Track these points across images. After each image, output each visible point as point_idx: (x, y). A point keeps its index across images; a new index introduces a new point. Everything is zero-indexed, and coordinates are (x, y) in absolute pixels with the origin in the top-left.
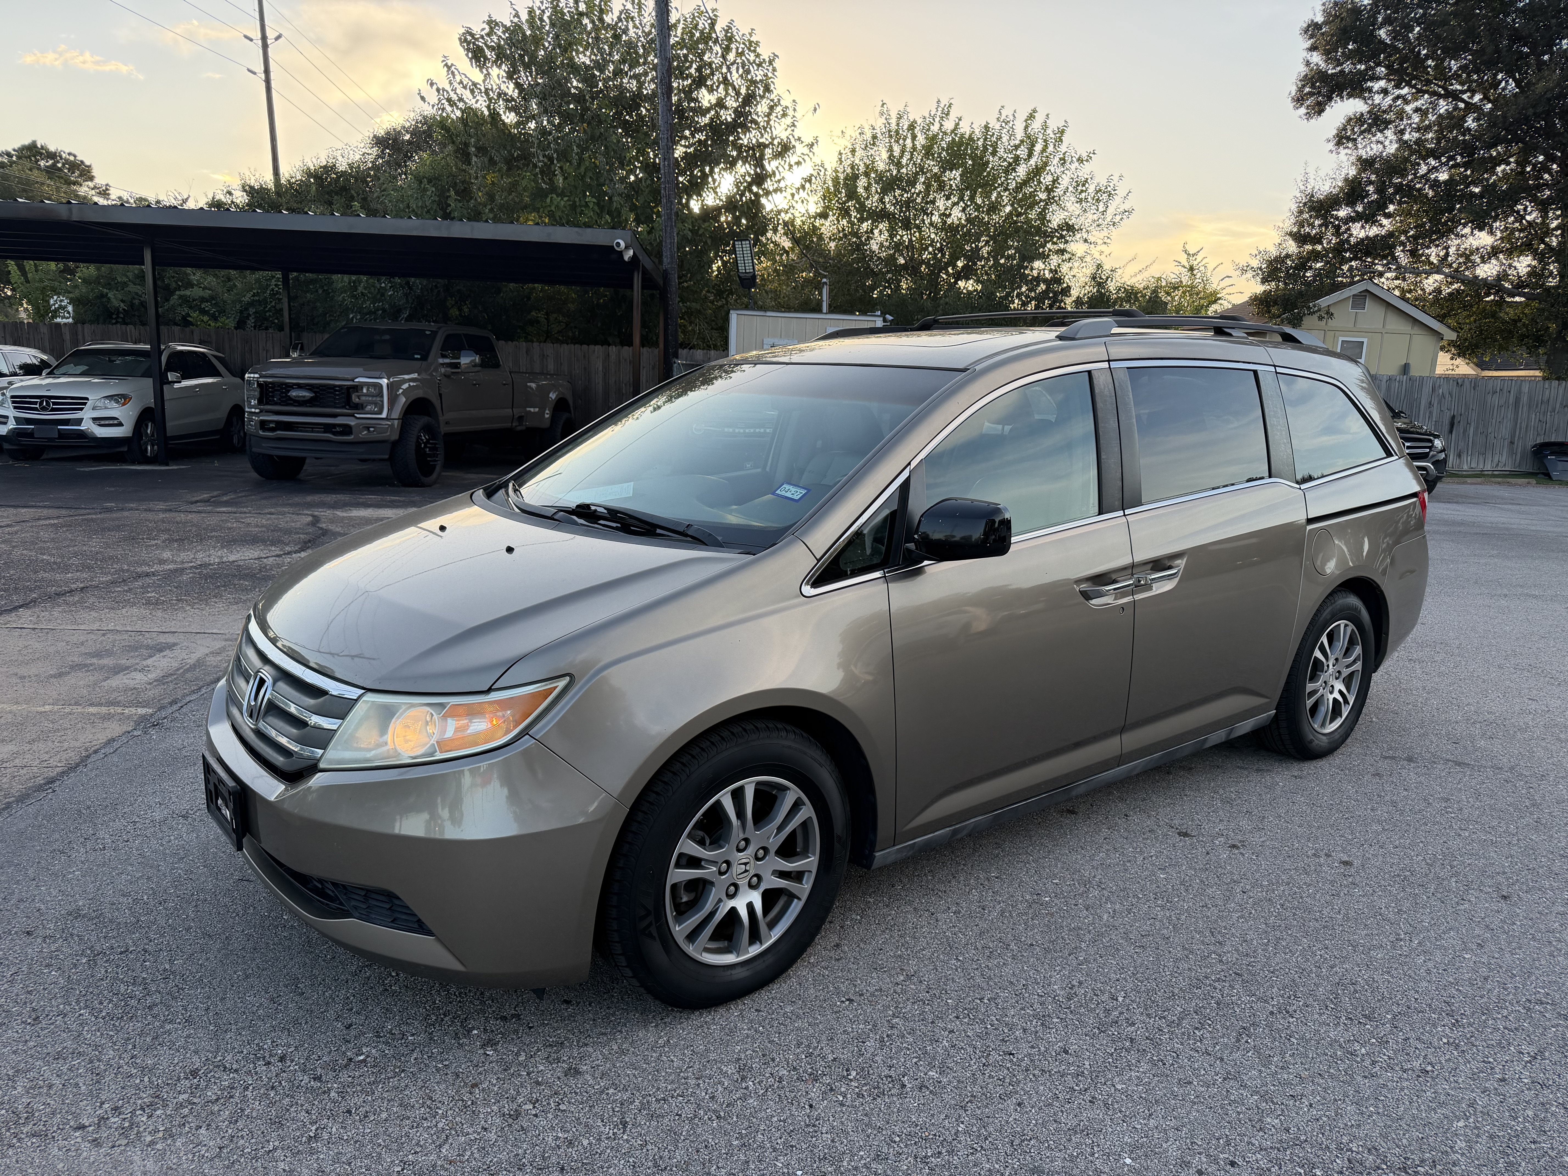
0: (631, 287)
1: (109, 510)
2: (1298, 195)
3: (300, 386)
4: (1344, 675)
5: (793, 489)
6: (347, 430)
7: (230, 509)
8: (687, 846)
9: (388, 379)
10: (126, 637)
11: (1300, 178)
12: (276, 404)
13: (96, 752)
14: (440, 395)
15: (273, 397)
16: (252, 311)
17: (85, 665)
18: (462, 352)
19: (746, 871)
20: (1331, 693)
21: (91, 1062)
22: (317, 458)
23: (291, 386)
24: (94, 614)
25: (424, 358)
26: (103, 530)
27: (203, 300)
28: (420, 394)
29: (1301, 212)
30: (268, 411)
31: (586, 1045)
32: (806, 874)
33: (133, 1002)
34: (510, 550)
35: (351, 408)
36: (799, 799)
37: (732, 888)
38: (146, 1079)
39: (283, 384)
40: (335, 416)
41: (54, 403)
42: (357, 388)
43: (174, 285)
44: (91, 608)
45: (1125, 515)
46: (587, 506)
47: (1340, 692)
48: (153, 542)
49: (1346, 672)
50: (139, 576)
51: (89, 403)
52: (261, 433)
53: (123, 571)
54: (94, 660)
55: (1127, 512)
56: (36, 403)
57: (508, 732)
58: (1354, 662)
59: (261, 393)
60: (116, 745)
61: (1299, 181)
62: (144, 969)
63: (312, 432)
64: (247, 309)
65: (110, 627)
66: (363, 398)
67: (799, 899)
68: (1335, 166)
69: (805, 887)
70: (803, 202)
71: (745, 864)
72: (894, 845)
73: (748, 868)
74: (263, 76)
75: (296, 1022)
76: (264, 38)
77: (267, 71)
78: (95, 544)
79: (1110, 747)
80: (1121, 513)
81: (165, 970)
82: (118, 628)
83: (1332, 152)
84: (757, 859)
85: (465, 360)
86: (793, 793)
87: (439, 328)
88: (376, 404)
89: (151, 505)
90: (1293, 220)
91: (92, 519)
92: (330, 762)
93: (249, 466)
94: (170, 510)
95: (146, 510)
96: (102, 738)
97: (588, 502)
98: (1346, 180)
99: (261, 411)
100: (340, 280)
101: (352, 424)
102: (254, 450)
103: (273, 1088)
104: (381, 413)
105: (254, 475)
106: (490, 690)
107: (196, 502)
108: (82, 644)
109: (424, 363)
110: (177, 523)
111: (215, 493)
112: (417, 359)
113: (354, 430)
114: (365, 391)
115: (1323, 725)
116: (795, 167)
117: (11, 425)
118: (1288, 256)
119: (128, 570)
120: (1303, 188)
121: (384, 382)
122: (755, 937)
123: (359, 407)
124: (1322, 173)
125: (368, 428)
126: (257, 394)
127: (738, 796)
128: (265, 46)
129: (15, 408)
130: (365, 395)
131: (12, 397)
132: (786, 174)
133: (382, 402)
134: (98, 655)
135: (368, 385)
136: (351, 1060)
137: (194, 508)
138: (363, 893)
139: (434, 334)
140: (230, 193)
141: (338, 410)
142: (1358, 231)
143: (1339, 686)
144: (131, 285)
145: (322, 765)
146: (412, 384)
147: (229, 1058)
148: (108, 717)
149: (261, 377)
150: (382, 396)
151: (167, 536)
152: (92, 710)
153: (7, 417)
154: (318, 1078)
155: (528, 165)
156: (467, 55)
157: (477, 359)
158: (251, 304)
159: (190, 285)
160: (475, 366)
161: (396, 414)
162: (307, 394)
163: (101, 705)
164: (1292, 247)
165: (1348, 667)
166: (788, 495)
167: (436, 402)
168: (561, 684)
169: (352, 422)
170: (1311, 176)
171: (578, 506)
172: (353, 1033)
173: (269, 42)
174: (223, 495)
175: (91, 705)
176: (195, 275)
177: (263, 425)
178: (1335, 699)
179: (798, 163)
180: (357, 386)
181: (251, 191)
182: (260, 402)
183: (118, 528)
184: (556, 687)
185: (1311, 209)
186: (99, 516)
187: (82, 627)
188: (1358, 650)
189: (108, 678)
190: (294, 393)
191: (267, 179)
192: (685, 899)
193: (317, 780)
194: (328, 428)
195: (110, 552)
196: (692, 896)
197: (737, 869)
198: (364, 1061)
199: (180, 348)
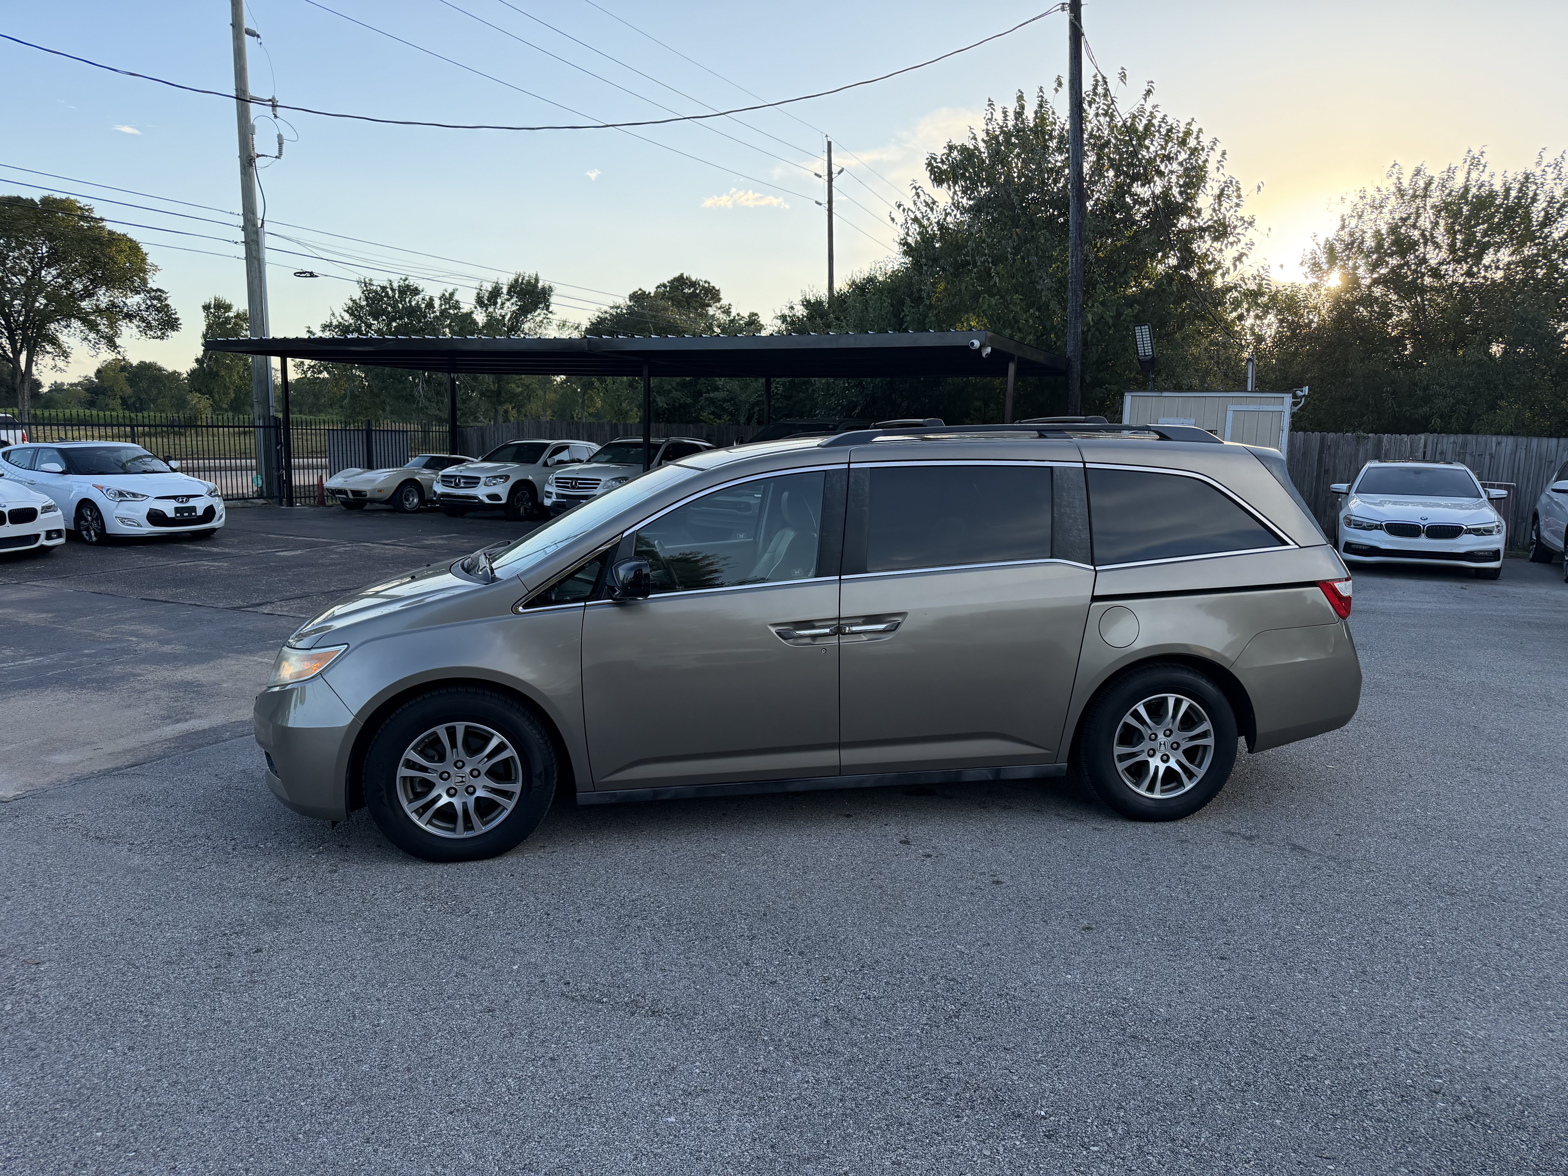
4: (1184, 747)
8: (412, 756)
16: (757, 409)
19: (462, 782)
27: (725, 400)
32: (512, 794)
36: (503, 742)
37: (453, 791)
41: (580, 484)
43: (704, 390)
45: (840, 579)
47: (1179, 763)
49: (1187, 745)
51: (602, 483)
55: (843, 577)
56: (568, 483)
57: (314, 671)
58: (1201, 736)
64: (753, 408)
67: (506, 809)
69: (511, 802)
71: (462, 777)
73: (464, 780)
74: (827, 206)
76: (830, 173)
77: (830, 202)
80: (837, 578)
84: (472, 776)
86: (498, 738)
106: (311, 648)
117: (554, 499)
122: (467, 825)
127: (451, 732)
128: (830, 180)
129: (557, 486)
131: (556, 478)
140: (792, 308)
143: (1177, 756)
144: (674, 392)
153: (551, 493)
156: (930, 178)
158: (756, 404)
159: (716, 389)
165: (1190, 739)
168: (343, 648)
173: (834, 176)
176: (720, 382)
178: (1169, 768)
181: (807, 304)
188: (1203, 726)
191: (821, 292)
192: (419, 790)
196: (425, 790)
197: (455, 779)
199: (686, 441)
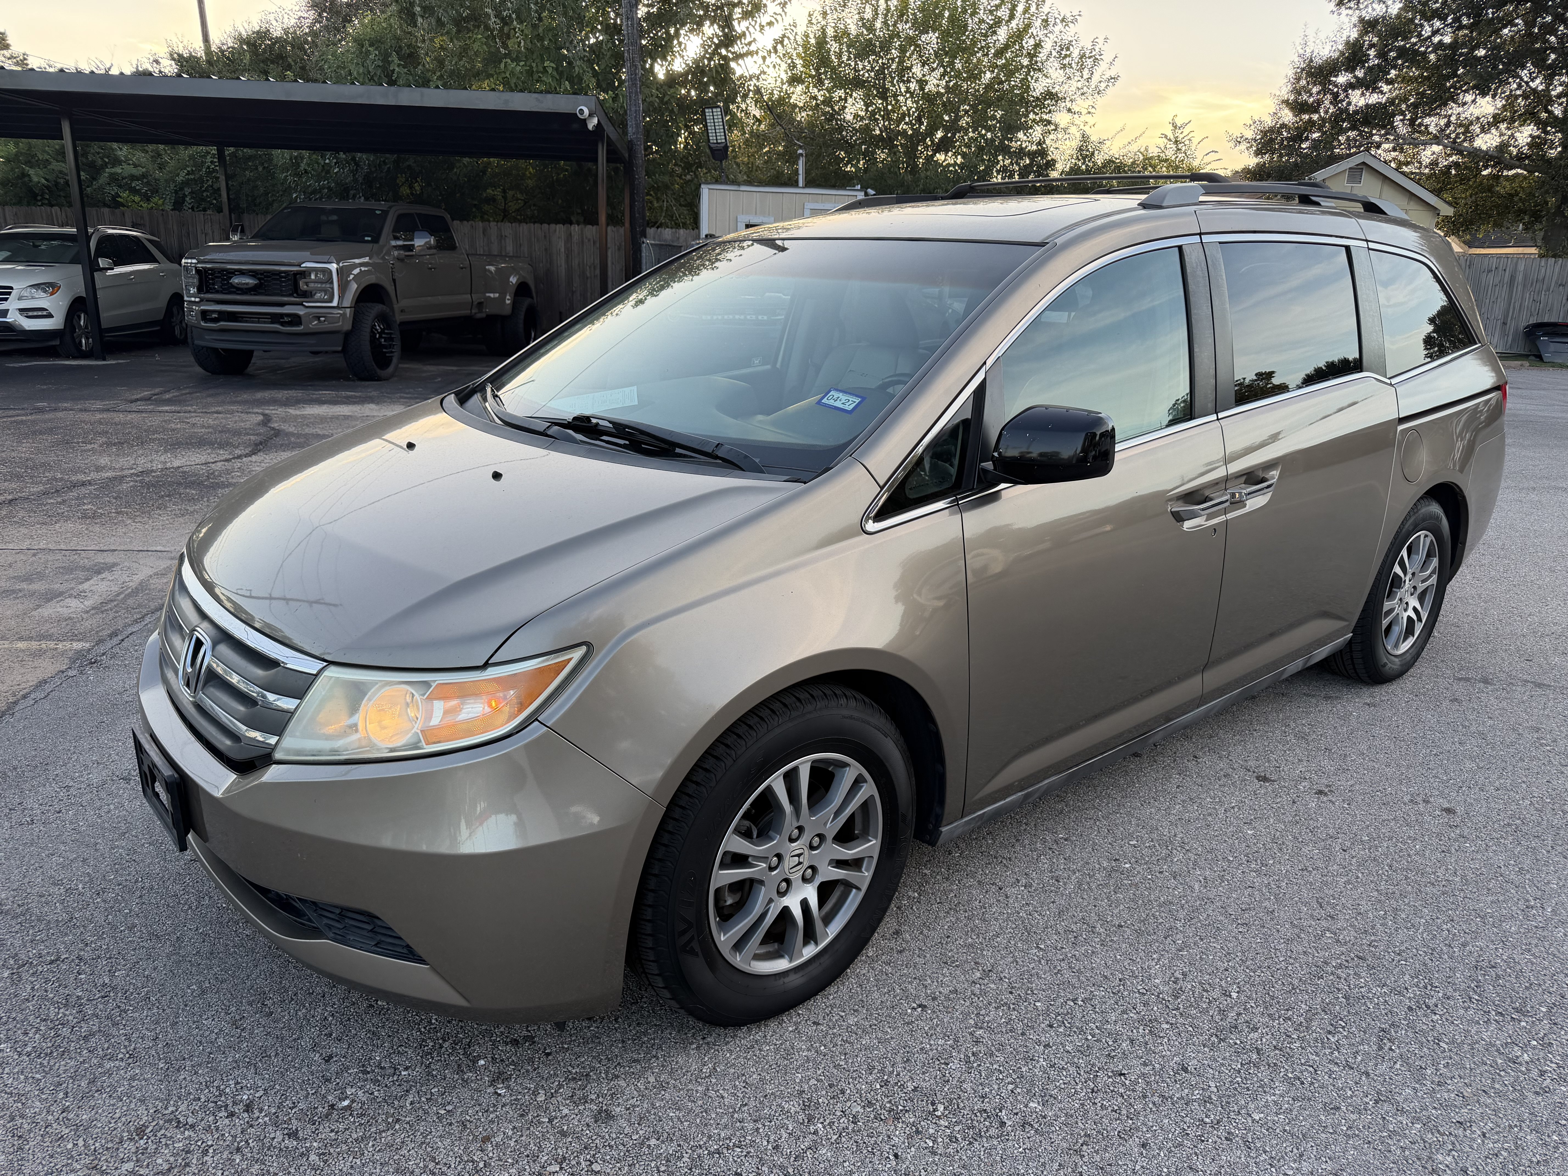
0: (595, 160)
1: (41, 411)
2: (1296, 59)
3: (242, 273)
4: (1419, 591)
5: (843, 397)
6: (296, 320)
7: (173, 408)
8: (733, 843)
9: (338, 264)
10: (59, 556)
11: (1299, 40)
12: (217, 292)
13: (25, 697)
14: (394, 280)
15: (213, 284)
16: (187, 191)
17: (13, 591)
18: (416, 233)
19: (800, 863)
20: (1406, 610)
21: (12, 1119)
22: (265, 351)
23: (233, 273)
24: (23, 530)
25: (375, 240)
26: (34, 433)
27: (133, 178)
28: (372, 279)
29: (1298, 79)
30: (208, 300)
31: (617, 1077)
32: (866, 861)
33: (65, 1031)
34: (497, 476)
35: (299, 296)
36: (860, 775)
37: (784, 884)
38: (81, 1142)
39: (223, 270)
40: (282, 305)
42: (305, 274)
43: (100, 162)
44: (21, 523)
45: (1218, 419)
46: (587, 419)
47: (1415, 609)
48: (89, 447)
49: (1421, 587)
50: (74, 486)
51: (14, 292)
52: (203, 324)
53: (56, 480)
54: (24, 585)
55: (1221, 415)
57: (512, 717)
58: (1430, 576)
59: (200, 280)
60: (48, 688)
61: (1297, 44)
62: (79, 984)
63: (259, 322)
64: (181, 189)
65: (42, 546)
66: (312, 285)
67: (858, 889)
68: (1336, 27)
69: (866, 875)
70: (774, 67)
71: (799, 855)
72: (962, 817)
73: (801, 860)
75: (264, 1055)
78: (24, 449)
79: (1192, 686)
80: (1214, 417)
81: (104, 985)
82: (51, 546)
83: (1333, 12)
84: (812, 848)
85: (420, 242)
86: (854, 769)
87: (390, 207)
88: (325, 291)
89: (87, 404)
90: (1290, 87)
91: (22, 421)
92: (288, 751)
93: (192, 359)
94: (108, 410)
95: (81, 410)
96: (32, 679)
97: (587, 413)
98: (1347, 43)
99: (202, 300)
100: (282, 156)
101: (301, 313)
102: (196, 342)
103: (238, 1149)
104: (331, 301)
105: (199, 369)
106: (486, 665)
107: (137, 400)
108: (10, 565)
109: (376, 245)
110: (116, 424)
111: (157, 390)
112: (368, 241)
113: (303, 320)
114: (313, 277)
115: (1396, 646)
116: (767, 28)
118: (1284, 126)
119: (61, 479)
120: (1301, 52)
121: (334, 267)
122: (810, 936)
123: (307, 295)
124: (1322, 36)
125: (318, 318)
126: (196, 281)
127: (791, 779)
130: (314, 282)
132: (757, 35)
133: (333, 289)
134: (28, 578)
135: (316, 270)
136: (332, 1106)
137: (134, 407)
138: (338, 911)
139: (385, 213)
140: (157, 62)
141: (286, 299)
142: (1358, 99)
143: (1414, 602)
144: (54, 163)
145: (278, 755)
146: (363, 269)
147: (183, 1108)
148: (39, 654)
149: (199, 262)
150: (332, 283)
151: (104, 439)
152: (21, 645)
154: (293, 1135)
155: (479, 27)
157: (432, 240)
158: (186, 183)
159: (117, 162)
160: (430, 248)
161: (347, 302)
162: (250, 281)
163: (30, 638)
164: (1288, 116)
165: (1423, 581)
166: (838, 404)
167: (390, 289)
168: (577, 655)
169: (300, 311)
170: (1311, 39)
171: (575, 419)
172: (334, 1068)
174: (165, 392)
175: (21, 639)
176: (122, 151)
177: (204, 314)
178: (1409, 618)
179: (770, 24)
180: (305, 271)
181: (177, 58)
182: (200, 290)
183: (51, 431)
184: (571, 659)
185: (1310, 74)
186: (29, 418)
187: (11, 546)
188: (1435, 562)
189: (39, 606)
190: (236, 280)
191: (196, 46)
192: (729, 902)
193: (272, 774)
194: (276, 318)
195: (41, 459)
196: (739, 899)
197: (789, 862)
198: (349, 1107)
199: (110, 231)
